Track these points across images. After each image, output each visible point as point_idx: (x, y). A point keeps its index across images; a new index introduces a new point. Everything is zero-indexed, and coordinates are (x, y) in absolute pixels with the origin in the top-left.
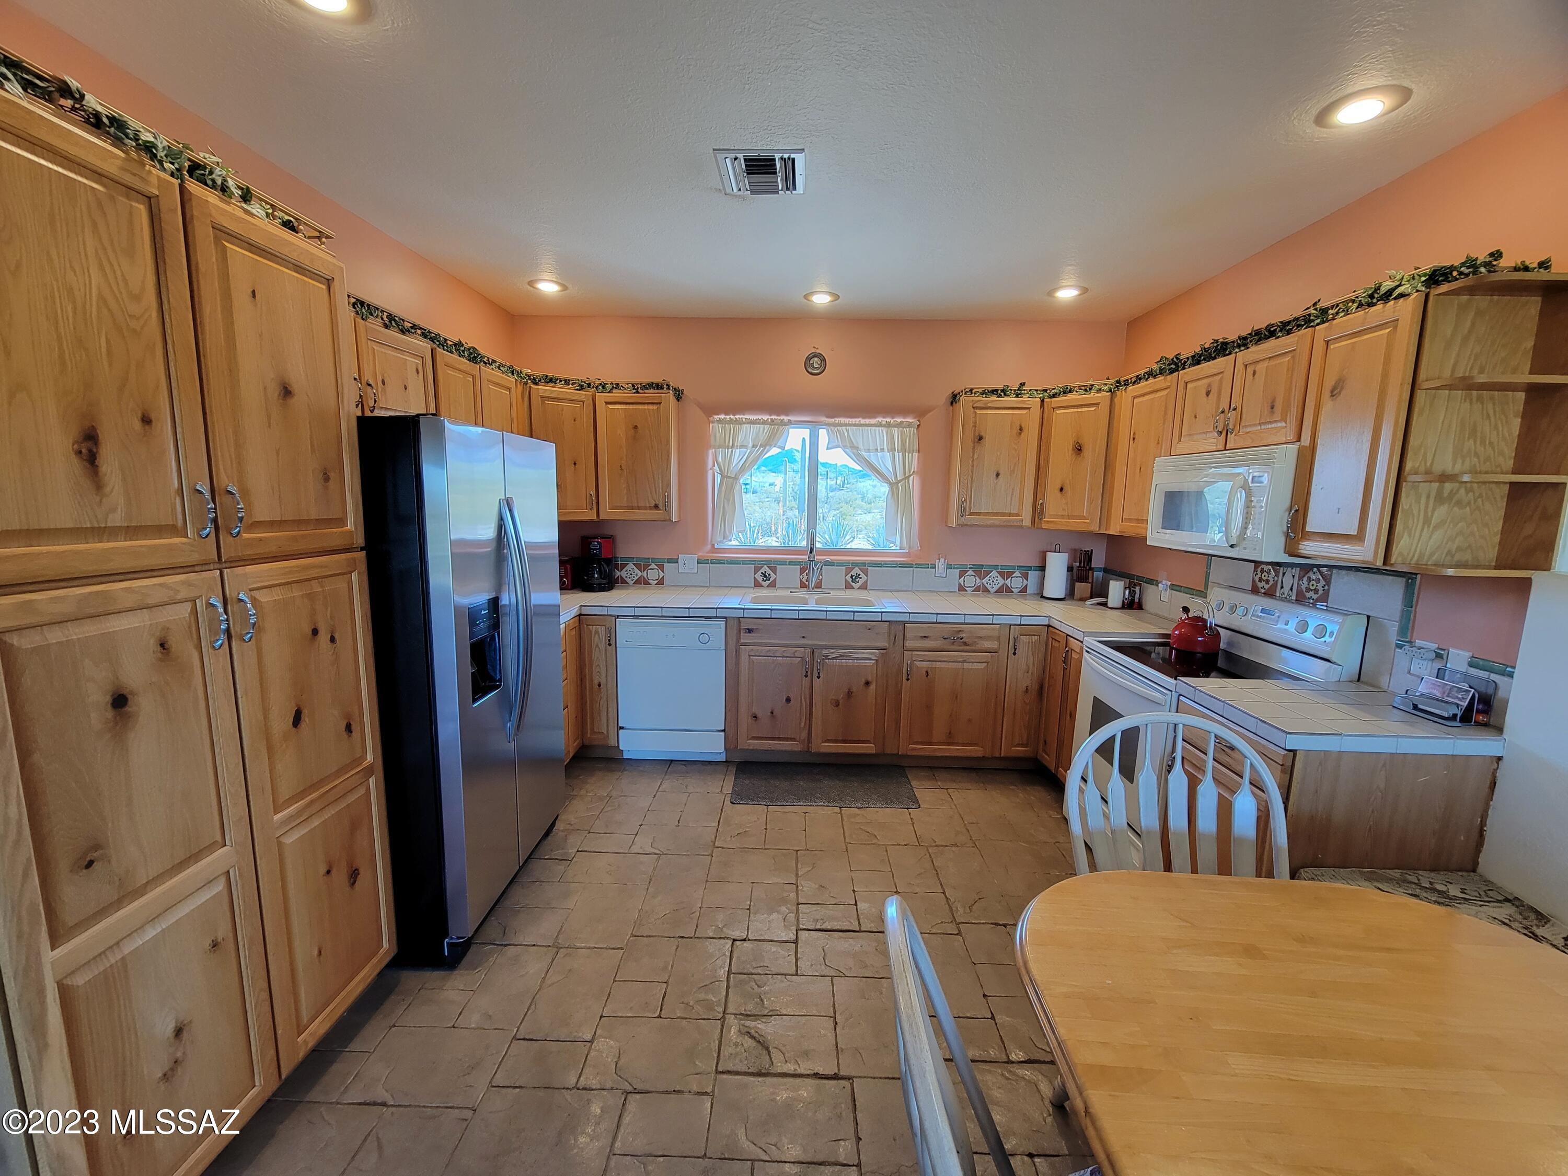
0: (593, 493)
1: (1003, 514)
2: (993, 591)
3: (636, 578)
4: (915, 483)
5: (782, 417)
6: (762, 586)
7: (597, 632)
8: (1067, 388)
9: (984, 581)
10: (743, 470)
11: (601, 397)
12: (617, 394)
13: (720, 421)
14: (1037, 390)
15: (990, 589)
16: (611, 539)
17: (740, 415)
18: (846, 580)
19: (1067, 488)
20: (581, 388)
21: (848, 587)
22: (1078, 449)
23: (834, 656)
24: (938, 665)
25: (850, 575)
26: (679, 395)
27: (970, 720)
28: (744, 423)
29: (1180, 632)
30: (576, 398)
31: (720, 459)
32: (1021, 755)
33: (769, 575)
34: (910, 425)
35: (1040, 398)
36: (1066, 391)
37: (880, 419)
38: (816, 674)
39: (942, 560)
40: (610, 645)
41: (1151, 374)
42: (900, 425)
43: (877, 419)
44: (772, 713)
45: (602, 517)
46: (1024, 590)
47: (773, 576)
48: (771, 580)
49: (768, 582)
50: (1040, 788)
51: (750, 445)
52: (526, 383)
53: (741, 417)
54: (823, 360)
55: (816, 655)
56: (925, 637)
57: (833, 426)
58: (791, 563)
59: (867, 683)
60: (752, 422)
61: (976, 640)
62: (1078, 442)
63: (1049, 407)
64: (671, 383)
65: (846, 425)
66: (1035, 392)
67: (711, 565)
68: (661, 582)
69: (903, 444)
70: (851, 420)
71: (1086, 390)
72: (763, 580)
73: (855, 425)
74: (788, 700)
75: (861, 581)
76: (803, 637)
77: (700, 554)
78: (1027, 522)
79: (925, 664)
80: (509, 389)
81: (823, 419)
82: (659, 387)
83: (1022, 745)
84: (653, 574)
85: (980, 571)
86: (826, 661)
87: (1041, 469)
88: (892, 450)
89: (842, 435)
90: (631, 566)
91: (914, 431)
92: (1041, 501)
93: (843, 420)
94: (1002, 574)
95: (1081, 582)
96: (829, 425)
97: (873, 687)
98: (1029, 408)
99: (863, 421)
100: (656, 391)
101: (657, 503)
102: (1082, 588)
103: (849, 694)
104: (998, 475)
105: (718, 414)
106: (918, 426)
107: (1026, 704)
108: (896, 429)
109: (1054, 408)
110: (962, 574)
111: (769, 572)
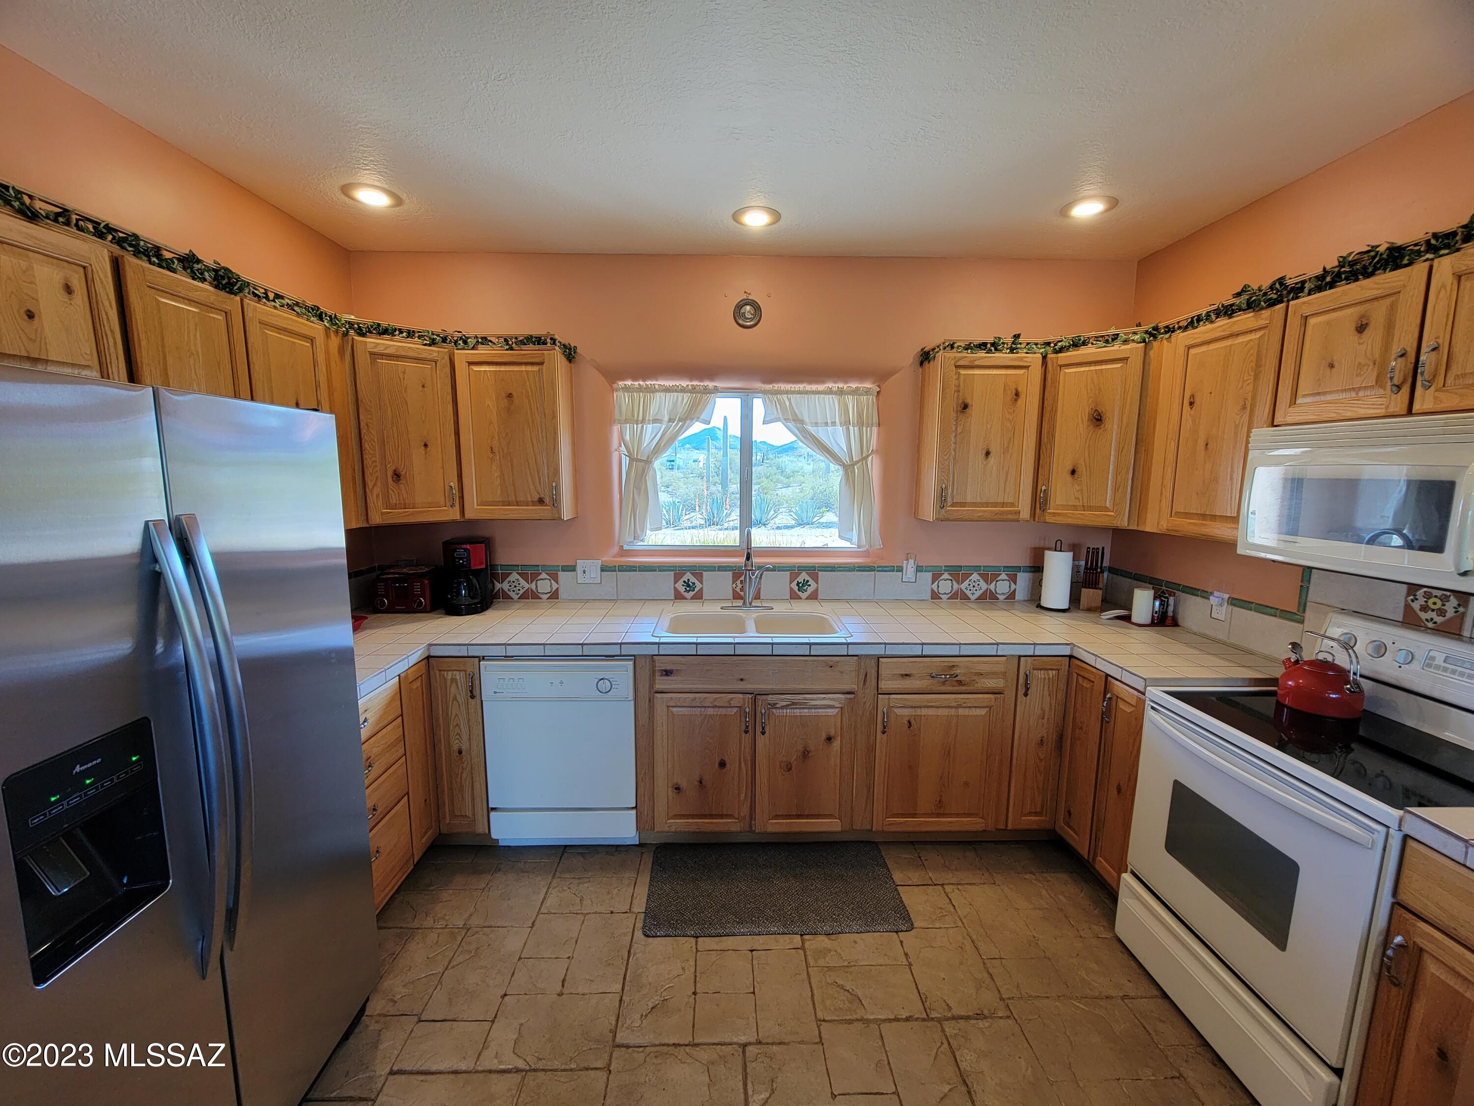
0: (454, 484)
1: (995, 505)
2: (973, 598)
3: (521, 592)
4: (874, 466)
5: (706, 383)
6: (684, 598)
7: (454, 680)
8: (1080, 340)
9: (963, 586)
10: (657, 451)
11: (462, 355)
12: (483, 351)
13: (626, 389)
14: (1036, 344)
15: (970, 596)
16: (487, 543)
17: (652, 381)
18: (791, 588)
19: (1082, 470)
20: (433, 343)
21: (794, 596)
22: (1097, 420)
23: (784, 703)
24: (924, 712)
25: (795, 582)
26: (570, 353)
27: (966, 784)
28: (657, 391)
30: (424, 356)
31: (627, 438)
32: (1035, 827)
33: (694, 583)
34: (867, 392)
35: (1042, 354)
36: (1076, 344)
37: (830, 385)
38: (759, 729)
39: (911, 562)
40: (473, 697)
41: (1228, 311)
42: (855, 392)
43: (827, 385)
44: (701, 782)
45: (469, 515)
46: (1012, 596)
47: (698, 585)
48: (696, 590)
49: (692, 593)
50: (1064, 876)
51: (666, 419)
52: (346, 334)
53: (652, 383)
54: (757, 308)
55: (759, 703)
56: (906, 675)
57: (771, 394)
58: (722, 568)
59: (829, 739)
60: (667, 390)
61: (975, 678)
62: (1096, 410)
63: (1055, 364)
64: (556, 337)
65: (787, 392)
66: (1034, 346)
67: (618, 573)
68: (554, 595)
69: (860, 415)
70: (793, 386)
71: (1107, 341)
72: (686, 591)
73: (800, 392)
74: (722, 764)
75: (810, 590)
76: (742, 680)
77: (604, 559)
78: (1025, 514)
79: (906, 712)
80: (312, 340)
81: (758, 385)
82: (539, 341)
83: (1036, 814)
84: (544, 586)
85: (958, 573)
86: (774, 711)
87: (1043, 447)
88: (846, 423)
89: (782, 405)
90: (514, 576)
91: (873, 399)
92: (1044, 488)
93: (783, 386)
94: (984, 577)
95: (1089, 588)
96: (765, 392)
97: (837, 744)
98: (1027, 367)
99: (809, 387)
100: (537, 347)
101: (542, 496)
102: (1089, 595)
103: (805, 754)
104: (988, 454)
105: (623, 380)
106: (878, 393)
107: (1041, 760)
108: (850, 397)
109: (1061, 366)
110: (936, 577)
111: (693, 579)
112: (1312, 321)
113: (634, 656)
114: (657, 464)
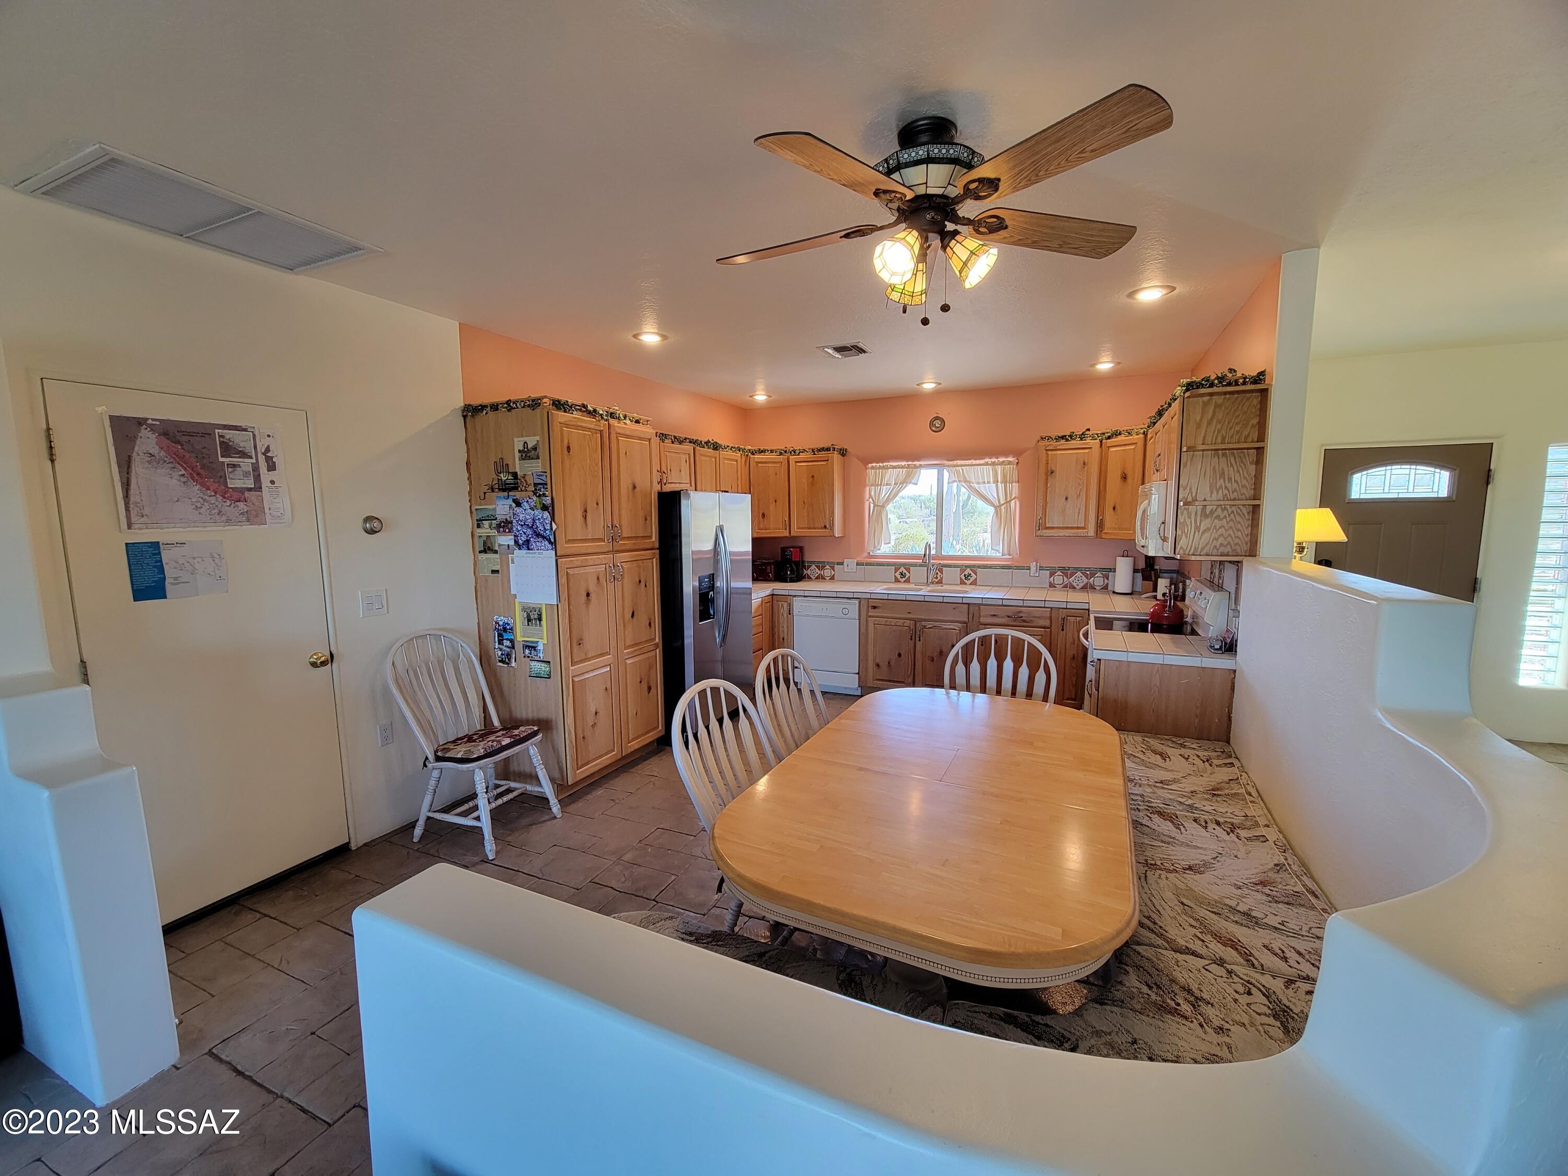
0: (787, 519)
1: (1072, 528)
2: (1078, 587)
3: (816, 576)
4: (1015, 505)
5: (915, 463)
6: (900, 582)
7: (782, 606)
8: (1118, 432)
9: (1071, 580)
10: (888, 500)
11: (793, 458)
12: (802, 456)
13: (872, 468)
14: (1097, 434)
15: (1076, 586)
16: (801, 549)
18: (961, 578)
19: (1118, 507)
20: (781, 454)
21: (962, 583)
22: (1124, 478)
23: (930, 626)
25: (963, 574)
26: (843, 453)
28: (888, 468)
30: (777, 460)
31: (873, 494)
33: (905, 574)
34: (1010, 463)
35: (1100, 440)
36: (1117, 434)
37: (987, 460)
38: (918, 639)
39: (1036, 563)
40: (790, 614)
42: (1002, 463)
44: (889, 663)
45: (792, 534)
47: (908, 575)
48: (907, 577)
49: (904, 579)
51: (893, 483)
52: (747, 455)
53: (886, 464)
54: (942, 421)
55: (918, 625)
56: (994, 615)
57: (953, 467)
58: (920, 566)
59: (953, 646)
60: (894, 467)
61: (1032, 619)
62: (1124, 473)
63: (1106, 446)
65: (961, 466)
66: (1096, 436)
67: (865, 566)
68: (832, 578)
69: (1005, 477)
70: (965, 462)
71: (1129, 433)
72: (901, 578)
73: (969, 465)
74: (900, 655)
75: (972, 579)
76: (909, 613)
77: (859, 559)
78: (1091, 531)
80: (737, 461)
81: (946, 462)
82: (828, 449)
84: (827, 572)
85: (1067, 572)
86: (925, 629)
87: (1101, 493)
88: (996, 482)
89: (958, 472)
90: (813, 567)
91: (1013, 467)
92: (1101, 517)
93: (959, 462)
94: (1085, 575)
95: (1146, 580)
96: (949, 466)
98: (1091, 448)
99: (974, 462)
100: (826, 452)
101: (826, 524)
103: (941, 653)
104: (1067, 499)
105: (871, 463)
106: (1018, 463)
108: (999, 466)
109: (1109, 447)
110: (1051, 575)
111: (905, 571)
113: (859, 598)
114: (890, 507)
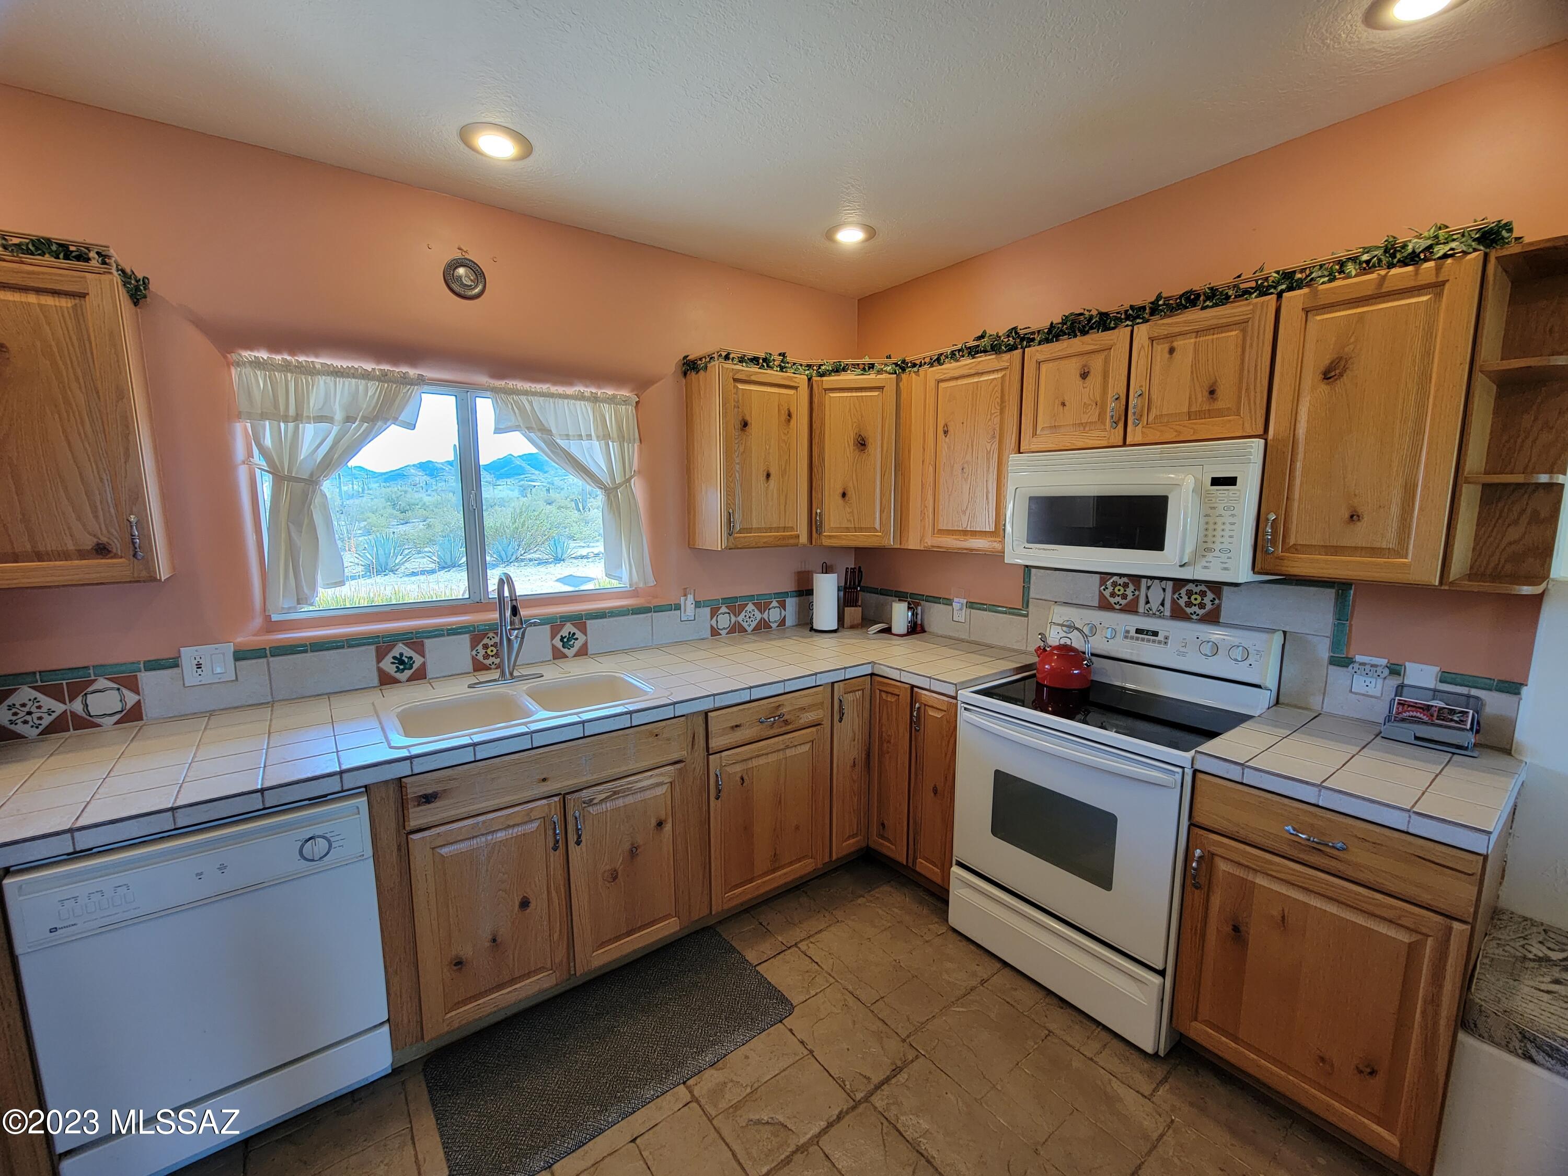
1: (777, 529)
2: (749, 629)
3: (45, 721)
4: (638, 487)
5: (404, 369)
6: (396, 681)
8: (841, 365)
9: (740, 619)
10: (327, 465)
13: (257, 364)
14: (801, 365)
15: (747, 627)
17: (307, 356)
18: (554, 647)
19: (851, 493)
21: (558, 655)
22: (861, 444)
23: (604, 796)
24: (755, 763)
25: (559, 637)
26: (139, 289)
27: (797, 828)
29: (1052, 667)
31: (267, 442)
32: (852, 849)
33: (411, 658)
34: (625, 402)
35: (807, 376)
36: (837, 370)
37: (581, 388)
38: (572, 838)
39: (690, 597)
41: (973, 352)
42: (611, 400)
43: (577, 388)
44: (494, 940)
46: (782, 622)
47: (418, 661)
48: (415, 666)
49: (408, 673)
50: (886, 888)
51: (339, 416)
53: (310, 360)
54: (479, 274)
56: (737, 726)
57: (505, 393)
58: (454, 631)
59: (660, 824)
60: (338, 373)
61: (798, 714)
62: (860, 435)
63: (820, 388)
64: (112, 252)
65: (526, 393)
66: (800, 367)
67: (271, 659)
68: (133, 715)
69: (620, 428)
70: (533, 386)
71: (864, 369)
72: (398, 670)
73: (543, 395)
74: (525, 904)
75: (578, 645)
76: (544, 780)
77: (237, 640)
78: (804, 539)
79: (738, 768)
81: (484, 379)
82: (67, 253)
83: (853, 836)
84: (104, 702)
85: (735, 605)
86: (590, 809)
87: (815, 470)
88: (604, 438)
89: (522, 410)
91: (632, 410)
92: (818, 511)
93: (521, 385)
94: (758, 606)
95: (850, 606)
96: (494, 390)
97: (668, 827)
98: (796, 388)
99: (554, 389)
100: (60, 263)
101: (104, 540)
102: (853, 613)
103: (633, 852)
104: (768, 476)
105: (250, 347)
106: (637, 403)
107: (854, 781)
108: (606, 406)
109: (826, 390)
110: (714, 612)
111: (408, 652)
112: (1044, 367)
113: (366, 787)
114: (327, 486)
